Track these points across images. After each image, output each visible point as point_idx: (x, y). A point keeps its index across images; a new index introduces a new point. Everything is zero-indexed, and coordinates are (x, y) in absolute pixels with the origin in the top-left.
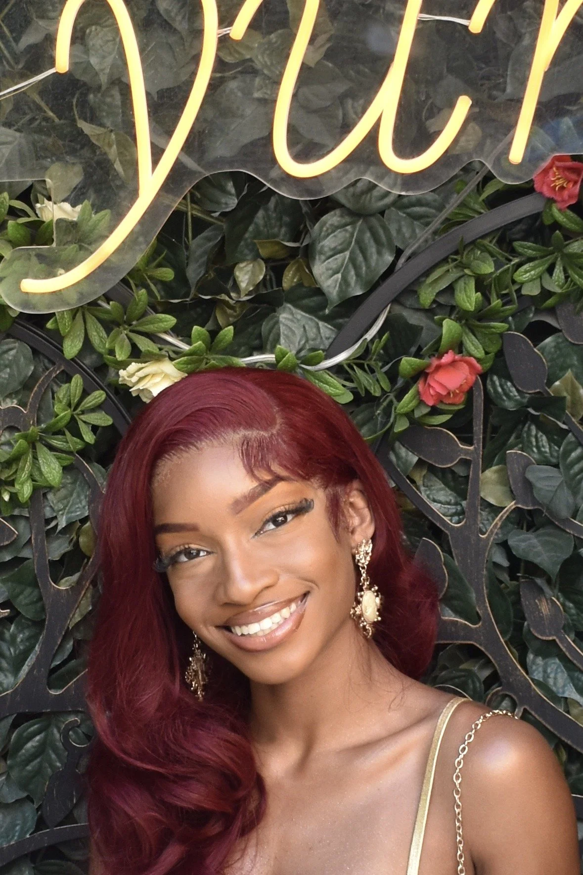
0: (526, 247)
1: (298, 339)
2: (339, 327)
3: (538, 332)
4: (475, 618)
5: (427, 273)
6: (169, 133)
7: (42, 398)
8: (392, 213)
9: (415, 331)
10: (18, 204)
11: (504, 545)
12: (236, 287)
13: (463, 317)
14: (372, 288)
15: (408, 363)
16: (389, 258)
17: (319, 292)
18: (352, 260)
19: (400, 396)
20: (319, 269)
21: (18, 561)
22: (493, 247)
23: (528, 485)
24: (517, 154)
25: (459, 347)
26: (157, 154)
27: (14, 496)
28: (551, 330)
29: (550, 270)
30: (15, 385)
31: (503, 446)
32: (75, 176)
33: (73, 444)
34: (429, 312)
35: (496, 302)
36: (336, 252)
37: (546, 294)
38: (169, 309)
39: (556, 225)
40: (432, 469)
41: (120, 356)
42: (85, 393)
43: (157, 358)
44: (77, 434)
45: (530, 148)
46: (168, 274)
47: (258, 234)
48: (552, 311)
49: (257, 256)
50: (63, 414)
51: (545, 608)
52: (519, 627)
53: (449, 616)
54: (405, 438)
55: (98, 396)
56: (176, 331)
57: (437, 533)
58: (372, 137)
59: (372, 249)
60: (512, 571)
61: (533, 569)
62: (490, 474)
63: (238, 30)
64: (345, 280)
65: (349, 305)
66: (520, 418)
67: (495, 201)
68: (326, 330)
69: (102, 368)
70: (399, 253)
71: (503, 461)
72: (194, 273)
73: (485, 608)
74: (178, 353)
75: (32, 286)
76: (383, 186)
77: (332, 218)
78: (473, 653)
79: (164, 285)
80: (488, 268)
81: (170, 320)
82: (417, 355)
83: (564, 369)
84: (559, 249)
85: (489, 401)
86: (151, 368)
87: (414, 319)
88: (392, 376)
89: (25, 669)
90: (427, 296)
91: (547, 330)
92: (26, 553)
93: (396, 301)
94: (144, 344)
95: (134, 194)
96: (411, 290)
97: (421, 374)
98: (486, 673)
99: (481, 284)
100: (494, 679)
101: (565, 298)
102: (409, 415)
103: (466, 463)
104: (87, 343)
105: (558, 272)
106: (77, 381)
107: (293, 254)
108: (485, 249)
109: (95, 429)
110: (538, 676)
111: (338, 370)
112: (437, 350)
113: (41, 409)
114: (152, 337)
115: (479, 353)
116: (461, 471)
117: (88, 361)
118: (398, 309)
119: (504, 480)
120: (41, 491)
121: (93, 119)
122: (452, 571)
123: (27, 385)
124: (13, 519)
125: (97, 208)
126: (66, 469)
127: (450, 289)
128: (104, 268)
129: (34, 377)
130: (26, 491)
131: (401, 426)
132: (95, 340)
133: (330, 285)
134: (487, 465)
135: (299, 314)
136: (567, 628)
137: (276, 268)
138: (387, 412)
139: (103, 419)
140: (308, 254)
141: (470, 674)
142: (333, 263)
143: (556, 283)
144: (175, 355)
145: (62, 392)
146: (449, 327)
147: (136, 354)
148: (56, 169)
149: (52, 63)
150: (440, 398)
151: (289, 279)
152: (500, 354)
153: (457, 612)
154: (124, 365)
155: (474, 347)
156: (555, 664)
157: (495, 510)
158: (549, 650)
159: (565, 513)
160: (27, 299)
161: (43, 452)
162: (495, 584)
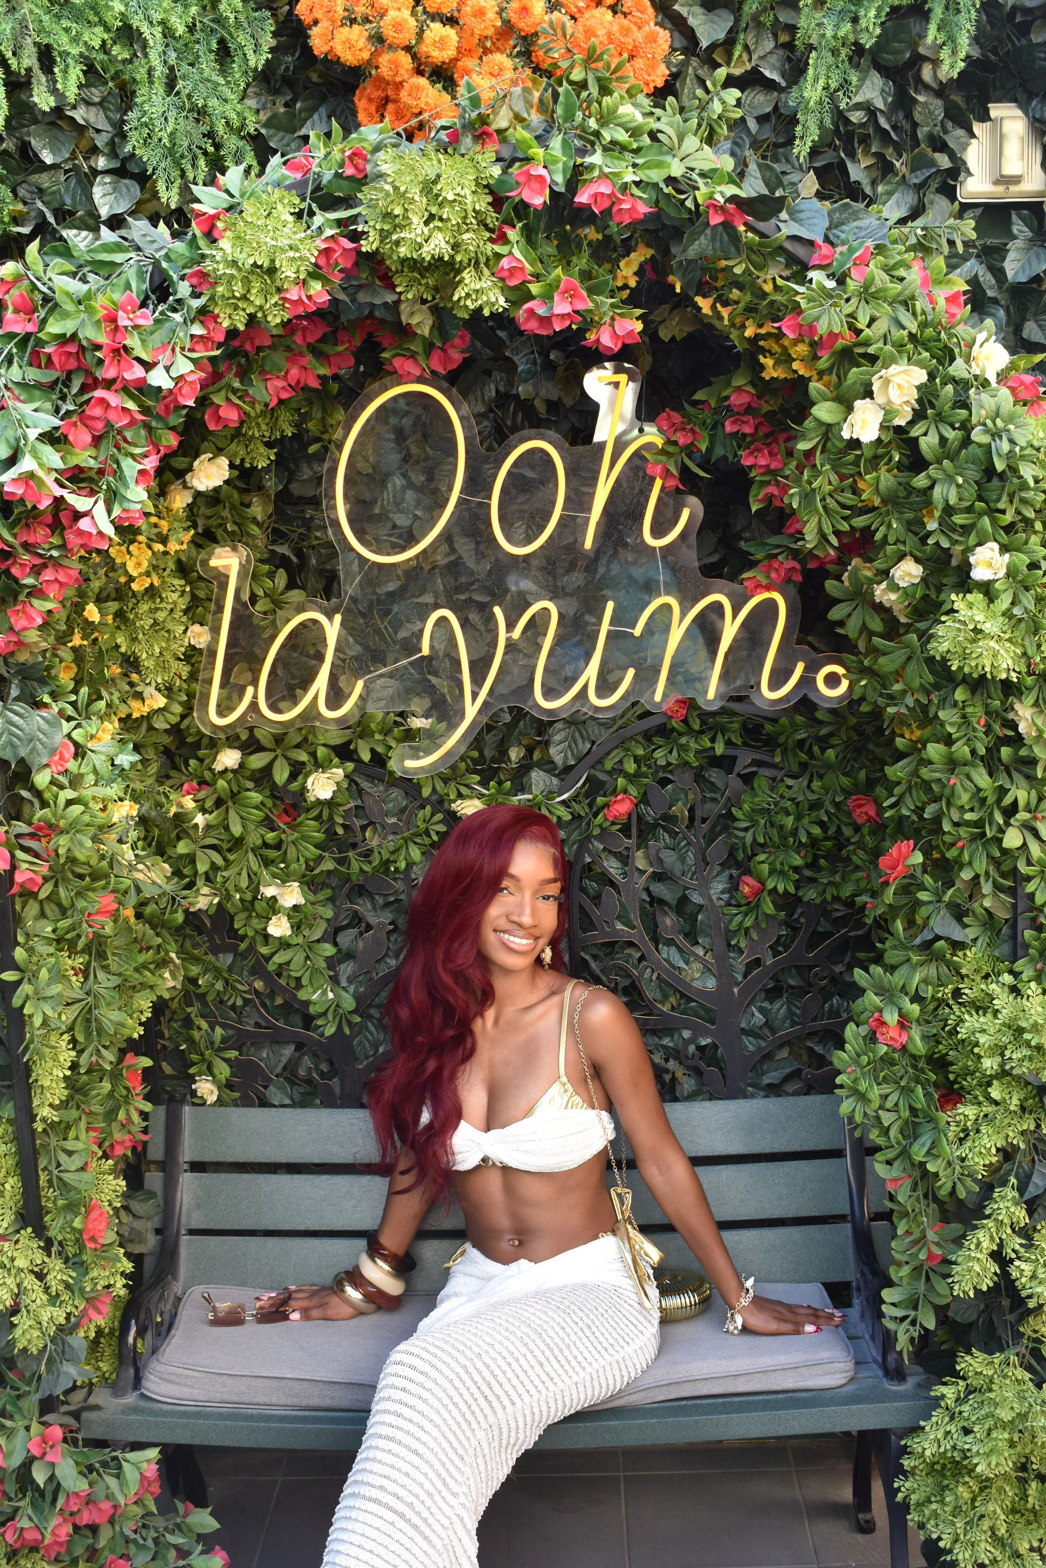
0: (658, 740)
1: (541, 786)
2: (562, 780)
3: (664, 782)
4: (633, 927)
5: (608, 753)
6: (481, 686)
7: (409, 818)
8: (589, 722)
9: (603, 783)
10: (399, 719)
11: (647, 890)
12: (509, 759)
13: (627, 776)
14: (580, 760)
15: (600, 800)
16: (588, 746)
17: (553, 762)
18: (570, 746)
19: (595, 815)
20: (553, 751)
21: (397, 901)
22: (641, 739)
23: (660, 861)
24: (658, 697)
25: (625, 791)
26: (475, 696)
27: (396, 869)
28: (670, 781)
29: (671, 752)
30: (396, 811)
31: (646, 840)
32: (427, 703)
33: (427, 841)
34: (609, 773)
35: (644, 769)
36: (561, 742)
37: (669, 764)
38: (475, 772)
39: (673, 730)
40: (610, 852)
41: (452, 797)
42: (433, 815)
43: (470, 797)
44: (429, 836)
45: (665, 695)
46: (475, 754)
47: (520, 733)
48: (671, 772)
49: (520, 744)
50: (423, 826)
51: (668, 922)
52: (655, 932)
53: (619, 926)
54: (599, 838)
55: (439, 816)
56: (480, 783)
57: (612, 884)
58: (585, 687)
59: (580, 741)
60: (651, 904)
61: (662, 902)
62: (639, 854)
63: (516, 634)
64: (566, 756)
65: (568, 769)
66: (656, 825)
67: (641, 717)
68: (555, 781)
69: (441, 802)
70: (593, 743)
71: (647, 847)
72: (488, 753)
73: (638, 922)
74: (483, 795)
75: (410, 764)
76: (584, 710)
77: (559, 726)
78: (631, 944)
79: (473, 760)
80: (640, 752)
81: (477, 778)
82: (604, 795)
83: (677, 800)
84: (676, 741)
85: (640, 818)
86: (467, 803)
87: (602, 776)
88: (590, 805)
89: (402, 957)
90: (608, 765)
91: (668, 781)
92: (402, 897)
93: (593, 767)
94: (464, 791)
95: (463, 716)
96: (600, 762)
97: (607, 805)
98: (638, 955)
99: (637, 760)
100: (642, 958)
101: (678, 765)
102: (600, 826)
103: (627, 849)
104: (434, 790)
105: (675, 753)
106: (428, 808)
107: (539, 742)
108: (637, 742)
109: (437, 833)
110: (665, 956)
111: (563, 802)
112: (614, 792)
113: (408, 822)
114: (468, 786)
115: (635, 794)
116: (625, 853)
117: (434, 798)
118: (593, 772)
119: (647, 857)
120: (410, 865)
121: (436, 675)
122: (621, 904)
123: (402, 811)
124: (395, 879)
125: (440, 720)
126: (423, 853)
127: (621, 762)
128: (448, 754)
129: (406, 807)
130: (402, 865)
131: (596, 832)
132: (438, 788)
133: (558, 759)
134: (638, 849)
135: (541, 773)
136: (679, 932)
137: (530, 750)
138: (588, 824)
139: (442, 828)
140: (547, 744)
141: (630, 955)
142: (559, 748)
143: (673, 758)
144: (480, 796)
145: (421, 814)
146: (621, 781)
147: (460, 796)
148: (416, 700)
149: (420, 650)
150: (615, 817)
151: (537, 755)
152: (645, 793)
153: (624, 924)
154: (454, 801)
155: (633, 791)
156: (673, 949)
157: (642, 872)
158: (670, 942)
159: (679, 874)
160: (406, 771)
161: (411, 844)
162: (643, 910)
